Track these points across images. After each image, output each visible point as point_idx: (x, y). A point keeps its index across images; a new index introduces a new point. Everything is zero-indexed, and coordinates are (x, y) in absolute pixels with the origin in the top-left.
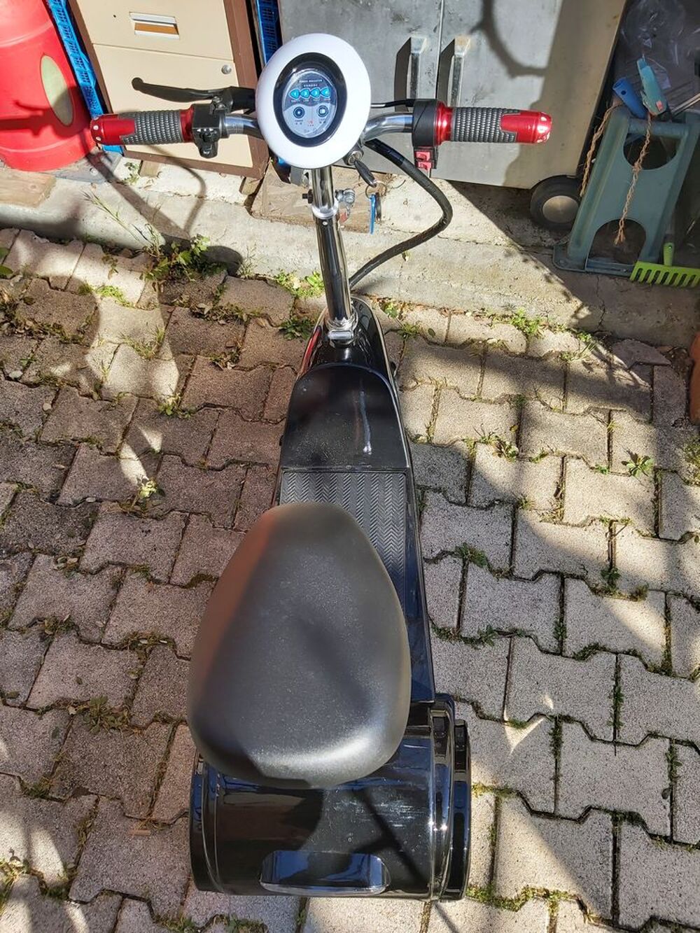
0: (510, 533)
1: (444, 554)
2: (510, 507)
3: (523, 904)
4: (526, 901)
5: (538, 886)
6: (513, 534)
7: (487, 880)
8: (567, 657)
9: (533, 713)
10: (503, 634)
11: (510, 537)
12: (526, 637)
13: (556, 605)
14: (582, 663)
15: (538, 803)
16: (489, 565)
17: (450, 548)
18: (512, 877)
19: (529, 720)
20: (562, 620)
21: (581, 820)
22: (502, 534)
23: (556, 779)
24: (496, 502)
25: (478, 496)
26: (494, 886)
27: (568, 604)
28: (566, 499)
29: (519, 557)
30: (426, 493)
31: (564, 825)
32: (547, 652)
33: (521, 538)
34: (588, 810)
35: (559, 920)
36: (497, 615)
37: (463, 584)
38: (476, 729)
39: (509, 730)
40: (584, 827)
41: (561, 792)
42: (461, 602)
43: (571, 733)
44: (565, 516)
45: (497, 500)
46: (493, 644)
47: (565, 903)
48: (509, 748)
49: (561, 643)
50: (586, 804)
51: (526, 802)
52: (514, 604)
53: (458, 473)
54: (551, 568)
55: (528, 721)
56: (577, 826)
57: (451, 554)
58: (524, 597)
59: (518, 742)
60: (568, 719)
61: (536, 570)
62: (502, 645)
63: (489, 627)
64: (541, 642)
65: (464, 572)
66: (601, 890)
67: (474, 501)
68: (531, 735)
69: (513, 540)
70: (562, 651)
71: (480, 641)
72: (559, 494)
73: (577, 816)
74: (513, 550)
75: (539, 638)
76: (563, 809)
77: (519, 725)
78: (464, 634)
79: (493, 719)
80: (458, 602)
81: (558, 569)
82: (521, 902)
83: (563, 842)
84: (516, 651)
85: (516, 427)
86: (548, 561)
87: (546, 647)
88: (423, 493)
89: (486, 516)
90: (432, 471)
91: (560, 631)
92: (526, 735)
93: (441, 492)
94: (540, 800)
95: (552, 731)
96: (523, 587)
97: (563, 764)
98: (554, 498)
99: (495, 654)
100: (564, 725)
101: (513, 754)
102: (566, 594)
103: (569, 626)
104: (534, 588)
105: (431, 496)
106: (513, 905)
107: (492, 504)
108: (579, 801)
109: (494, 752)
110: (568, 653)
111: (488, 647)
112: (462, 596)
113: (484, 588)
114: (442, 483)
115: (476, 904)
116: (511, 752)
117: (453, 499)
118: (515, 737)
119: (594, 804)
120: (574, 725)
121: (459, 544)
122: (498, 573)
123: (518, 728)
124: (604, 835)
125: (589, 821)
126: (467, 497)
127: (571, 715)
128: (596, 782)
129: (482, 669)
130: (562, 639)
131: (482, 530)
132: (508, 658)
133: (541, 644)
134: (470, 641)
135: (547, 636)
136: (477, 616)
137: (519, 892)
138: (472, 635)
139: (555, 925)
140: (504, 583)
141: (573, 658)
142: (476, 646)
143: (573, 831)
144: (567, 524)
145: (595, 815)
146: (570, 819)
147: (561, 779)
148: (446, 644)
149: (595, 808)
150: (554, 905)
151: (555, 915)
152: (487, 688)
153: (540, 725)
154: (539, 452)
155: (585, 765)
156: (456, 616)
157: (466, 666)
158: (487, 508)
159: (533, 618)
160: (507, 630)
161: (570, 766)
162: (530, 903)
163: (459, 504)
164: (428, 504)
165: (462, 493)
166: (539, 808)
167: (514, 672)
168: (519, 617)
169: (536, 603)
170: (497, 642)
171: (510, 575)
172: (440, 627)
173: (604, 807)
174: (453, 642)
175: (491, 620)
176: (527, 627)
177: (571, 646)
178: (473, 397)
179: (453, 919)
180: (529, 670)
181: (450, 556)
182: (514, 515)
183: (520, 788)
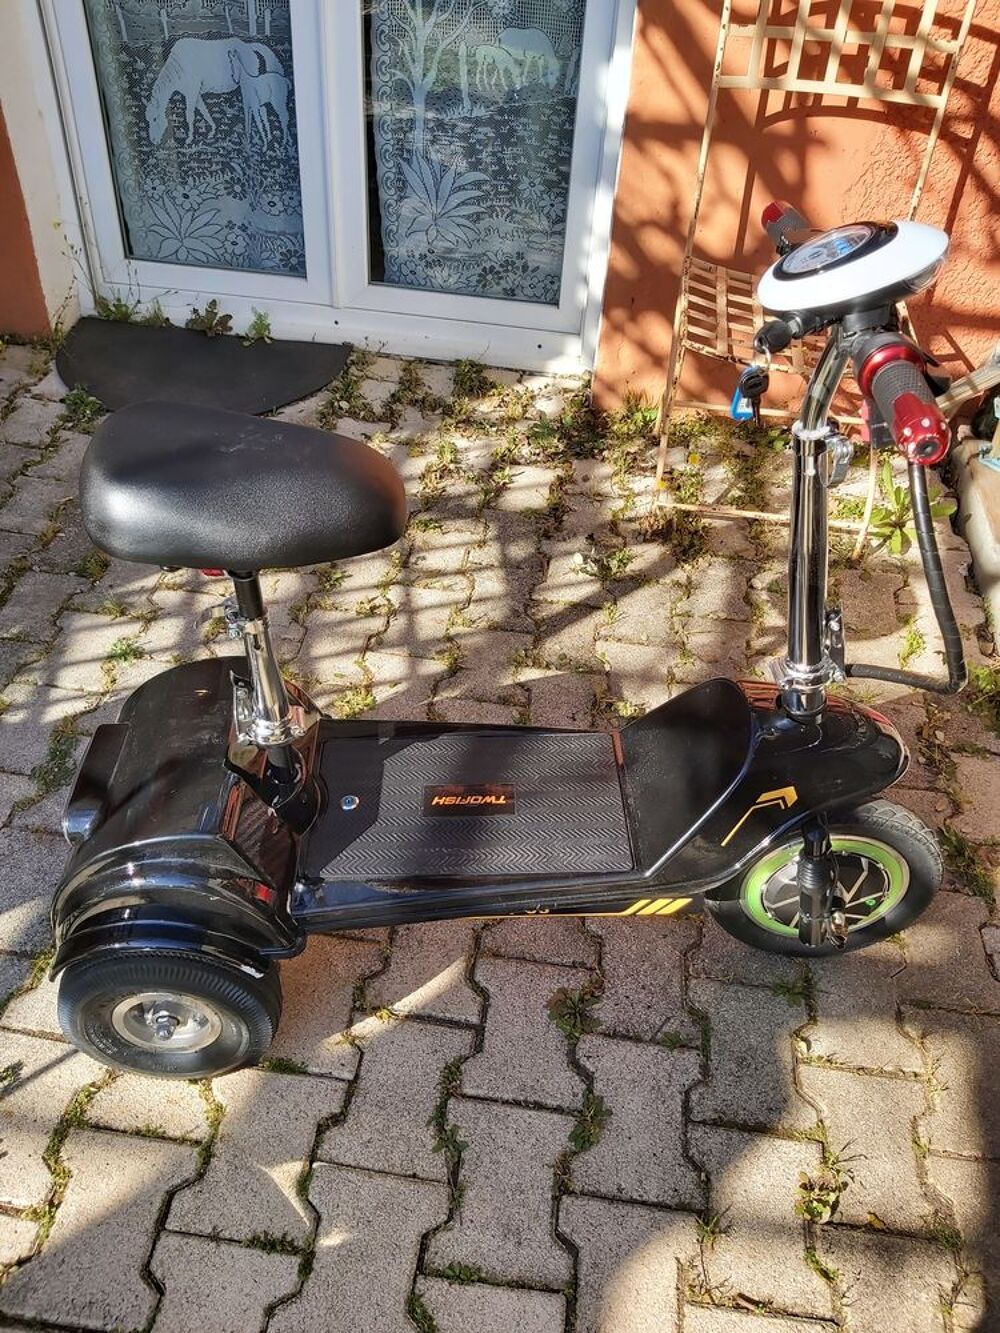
0: (645, 1198)
1: (588, 1078)
2: (698, 1202)
3: (49, 1167)
4: (53, 1173)
5: (68, 1192)
6: (644, 1203)
7: (93, 1121)
8: (415, 1281)
9: (320, 1211)
10: (454, 1173)
11: (635, 1196)
12: (451, 1210)
13: (513, 1273)
14: (402, 1307)
15: (183, 1203)
16: (575, 1153)
17: (598, 1087)
18: (89, 1153)
19: (310, 1203)
20: (481, 1280)
21: (147, 1274)
22: (641, 1182)
23: (215, 1238)
24: (703, 1175)
25: (708, 1141)
26: (83, 1129)
27: (513, 1295)
28: (735, 1316)
29: (595, 1207)
30: (695, 1052)
31: (144, 1241)
32: (423, 1248)
33: (638, 1217)
34: (159, 1288)
35: (15, 1221)
36: (487, 1160)
37: (539, 1106)
38: (302, 1114)
39: (296, 1167)
40: (135, 1275)
41: (193, 1242)
42: (506, 1102)
43: (282, 1270)
44: (700, 1311)
45: (706, 1176)
46: (435, 1150)
47: (33, 1233)
48: (269, 1164)
49: (440, 1275)
50: (169, 1285)
51: (187, 1184)
52: (509, 1193)
53: (749, 1107)
54: (584, 1269)
55: (308, 1200)
56: (139, 1264)
57: (590, 1090)
58: (522, 1212)
59: (277, 1181)
60: (306, 1269)
61: (579, 1242)
62: (435, 1166)
63: (465, 1145)
64: (443, 1237)
65: (558, 1110)
66: (35, 1296)
67: (697, 1134)
68: (286, 1204)
69: (632, 1202)
70: (426, 1275)
71: (441, 1128)
72: (744, 1303)
73: (154, 1266)
74: (612, 1200)
75: (449, 1235)
76: (168, 1242)
77: (303, 1184)
78: (451, 1102)
79: (317, 1144)
80: (506, 1097)
81: (582, 1283)
82: (52, 1163)
83: (120, 1238)
84: (424, 1188)
85: (878, 1225)
86: (596, 1265)
87: (433, 1244)
88: (697, 1048)
89: (672, 1154)
90: (741, 1062)
91: (463, 1275)
92: (286, 1193)
93: (703, 1076)
94: (186, 1206)
95: (289, 1239)
96: (541, 1213)
97: (235, 1250)
98: (734, 1292)
99: (420, 1154)
100: (296, 1260)
101: (260, 1170)
102: (534, 1293)
103: (473, 1291)
104: (541, 1233)
105: (691, 1060)
106: (52, 1155)
107: (698, 1168)
108: (175, 1272)
109: (266, 1140)
110: (423, 1284)
111: (432, 1143)
112: (517, 1103)
113: (533, 1140)
114: (721, 1081)
115: (67, 1101)
116: (263, 1168)
117: (694, 1097)
118: (285, 1175)
119: (166, 1301)
120: (295, 1277)
121: (608, 1104)
122: (563, 1166)
123: (299, 1182)
124: (115, 1312)
125: (141, 1286)
126: (704, 1123)
127: (312, 1275)
128: (200, 1306)
129: (395, 1132)
130: (448, 1278)
131: (642, 1143)
132: (414, 1176)
133: (438, 1236)
134: (441, 1113)
135: (450, 1248)
136: (483, 1125)
137: (66, 1164)
138: (450, 1116)
139: (9, 1215)
140: (546, 1178)
141: (413, 1292)
142: (434, 1123)
143: (132, 1257)
144: (680, 1314)
145: (148, 1297)
146: (151, 1256)
147: (213, 1244)
148: (437, 1076)
149: (160, 1301)
150: (35, 1214)
151: (23, 1216)
152: (366, 1137)
153: (300, 1220)
154: (830, 1263)
155: (228, 1290)
156: (481, 1093)
157: (401, 1106)
158: (690, 1159)
159: (485, 1227)
160: (461, 1178)
161: (229, 1263)
162: (48, 1178)
163: (686, 1109)
164: (675, 1053)
165: (710, 1115)
166: (175, 1204)
167: (390, 1182)
168: (485, 1200)
169: (512, 1232)
170: (440, 1159)
171: (562, 1189)
172: (462, 1068)
173: (158, 1318)
174: (439, 1087)
175: (477, 1149)
176: (467, 1214)
177: (434, 1292)
178: (923, 1141)
179: (56, 1071)
180: (393, 1208)
181: (584, 1087)
182: (683, 1208)
183: (209, 1176)
